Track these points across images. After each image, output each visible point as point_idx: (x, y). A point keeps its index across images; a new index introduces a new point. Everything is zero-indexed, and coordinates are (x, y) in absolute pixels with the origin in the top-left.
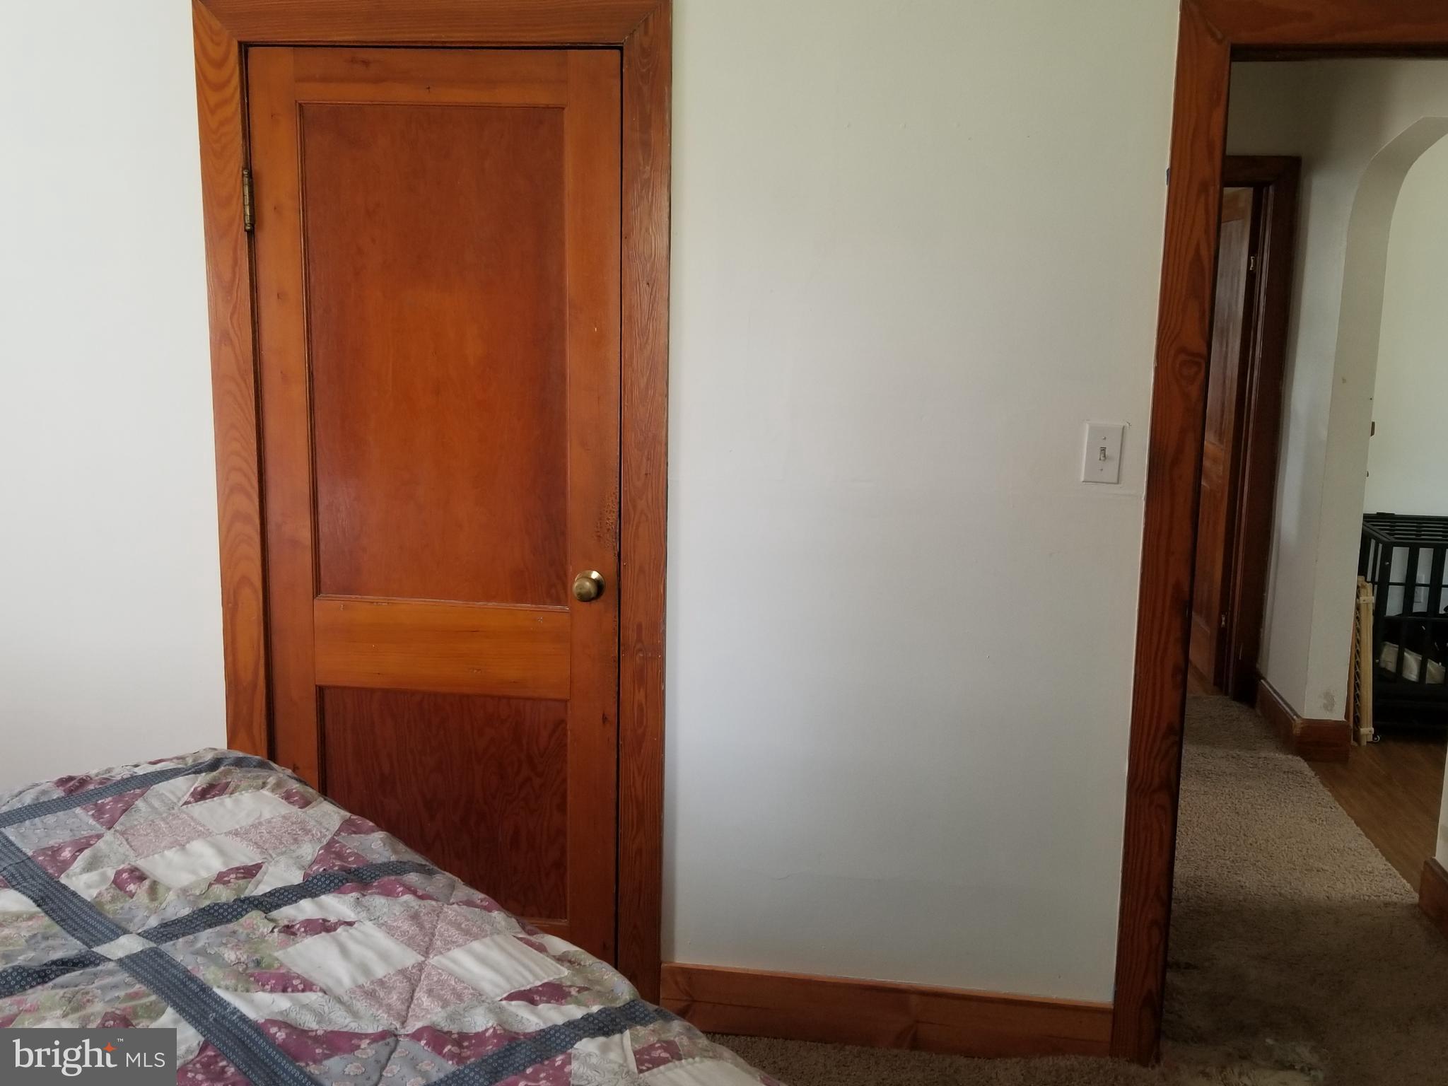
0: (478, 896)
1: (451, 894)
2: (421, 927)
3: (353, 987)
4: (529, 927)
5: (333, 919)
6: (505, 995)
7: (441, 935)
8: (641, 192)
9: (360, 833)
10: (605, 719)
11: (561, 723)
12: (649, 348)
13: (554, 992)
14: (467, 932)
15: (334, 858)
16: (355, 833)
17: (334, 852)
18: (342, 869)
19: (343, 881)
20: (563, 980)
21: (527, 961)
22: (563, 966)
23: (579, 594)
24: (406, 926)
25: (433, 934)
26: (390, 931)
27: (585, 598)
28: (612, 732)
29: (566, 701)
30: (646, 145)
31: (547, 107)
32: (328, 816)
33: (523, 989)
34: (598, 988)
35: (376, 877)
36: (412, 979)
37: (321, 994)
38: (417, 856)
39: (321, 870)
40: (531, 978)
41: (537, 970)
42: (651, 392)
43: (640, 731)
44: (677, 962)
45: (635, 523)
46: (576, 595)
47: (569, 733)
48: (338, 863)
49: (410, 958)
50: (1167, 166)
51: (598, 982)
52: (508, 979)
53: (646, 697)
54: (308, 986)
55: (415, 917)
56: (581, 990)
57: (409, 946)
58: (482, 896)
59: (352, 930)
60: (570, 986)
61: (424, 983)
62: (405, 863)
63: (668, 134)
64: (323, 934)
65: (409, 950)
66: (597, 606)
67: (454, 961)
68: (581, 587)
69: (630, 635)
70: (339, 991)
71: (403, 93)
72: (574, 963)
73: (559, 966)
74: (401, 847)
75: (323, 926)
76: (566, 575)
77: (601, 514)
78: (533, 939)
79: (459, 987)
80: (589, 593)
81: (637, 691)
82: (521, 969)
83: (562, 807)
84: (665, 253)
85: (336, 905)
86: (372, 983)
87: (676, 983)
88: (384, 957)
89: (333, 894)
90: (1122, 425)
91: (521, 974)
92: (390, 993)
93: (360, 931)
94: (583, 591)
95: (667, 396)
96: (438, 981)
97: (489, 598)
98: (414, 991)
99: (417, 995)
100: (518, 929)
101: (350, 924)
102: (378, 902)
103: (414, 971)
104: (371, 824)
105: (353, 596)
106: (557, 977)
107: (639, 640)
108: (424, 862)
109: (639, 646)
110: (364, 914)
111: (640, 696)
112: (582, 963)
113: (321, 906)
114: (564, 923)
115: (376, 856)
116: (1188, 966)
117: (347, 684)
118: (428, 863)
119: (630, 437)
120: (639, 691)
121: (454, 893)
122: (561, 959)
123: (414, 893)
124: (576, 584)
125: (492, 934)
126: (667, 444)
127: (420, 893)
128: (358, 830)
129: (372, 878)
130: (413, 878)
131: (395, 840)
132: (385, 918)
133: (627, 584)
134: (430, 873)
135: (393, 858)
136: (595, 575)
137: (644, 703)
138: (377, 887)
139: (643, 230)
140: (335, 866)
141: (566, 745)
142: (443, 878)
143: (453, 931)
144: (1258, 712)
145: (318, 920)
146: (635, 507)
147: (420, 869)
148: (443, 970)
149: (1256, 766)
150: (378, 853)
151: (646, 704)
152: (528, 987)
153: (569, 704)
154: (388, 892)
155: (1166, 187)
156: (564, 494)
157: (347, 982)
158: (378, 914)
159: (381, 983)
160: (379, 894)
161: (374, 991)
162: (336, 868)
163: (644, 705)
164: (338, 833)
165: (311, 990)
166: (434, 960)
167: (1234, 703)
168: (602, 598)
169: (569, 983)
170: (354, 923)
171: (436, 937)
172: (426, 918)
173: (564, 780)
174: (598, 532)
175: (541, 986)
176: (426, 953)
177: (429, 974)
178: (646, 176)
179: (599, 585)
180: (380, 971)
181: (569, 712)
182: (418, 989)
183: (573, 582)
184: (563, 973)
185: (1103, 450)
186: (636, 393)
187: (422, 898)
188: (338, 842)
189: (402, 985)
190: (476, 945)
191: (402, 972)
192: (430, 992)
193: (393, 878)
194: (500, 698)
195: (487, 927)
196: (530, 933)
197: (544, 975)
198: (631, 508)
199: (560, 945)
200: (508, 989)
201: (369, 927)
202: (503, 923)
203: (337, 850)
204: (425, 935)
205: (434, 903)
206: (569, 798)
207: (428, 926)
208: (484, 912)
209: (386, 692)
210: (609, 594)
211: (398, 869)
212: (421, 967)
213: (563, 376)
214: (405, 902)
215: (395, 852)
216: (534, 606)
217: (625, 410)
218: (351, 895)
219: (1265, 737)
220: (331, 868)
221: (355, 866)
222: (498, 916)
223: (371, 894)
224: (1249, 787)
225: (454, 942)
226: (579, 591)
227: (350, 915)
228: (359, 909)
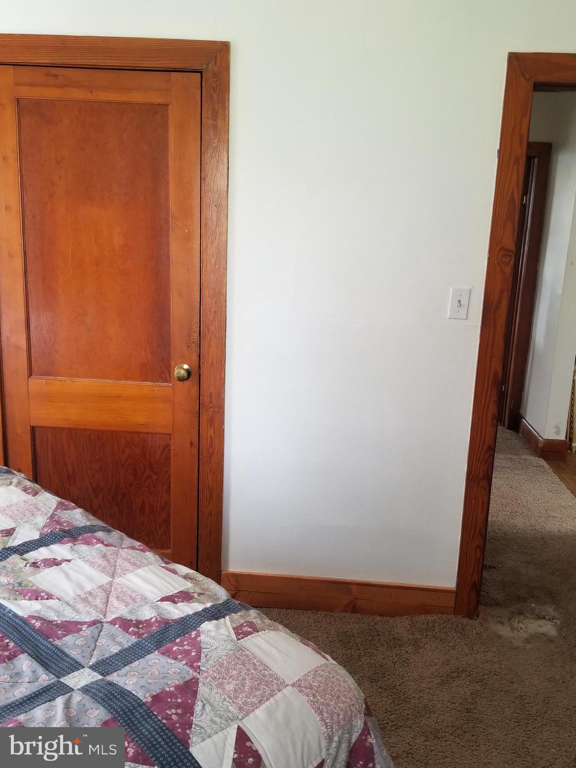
0: (137, 544)
1: (122, 543)
2: (109, 562)
3: (75, 596)
4: (165, 560)
5: (59, 559)
6: (159, 599)
7: (120, 566)
8: (212, 154)
9: (68, 510)
10: (191, 444)
11: (167, 446)
12: (216, 242)
13: (185, 596)
14: (134, 564)
15: (56, 524)
16: (65, 510)
17: (55, 521)
18: (61, 530)
19: (63, 537)
20: (189, 590)
21: (169, 580)
22: (188, 581)
23: (178, 377)
24: (100, 561)
25: (115, 566)
26: (92, 564)
27: (181, 379)
28: (195, 452)
29: (170, 434)
30: (215, 127)
31: (159, 104)
32: (48, 501)
33: (168, 595)
34: (208, 593)
35: (80, 534)
36: (107, 591)
37: (57, 601)
38: (100, 522)
39: (49, 531)
40: (172, 589)
41: (176, 585)
42: (217, 266)
43: (211, 450)
44: (230, 570)
45: (208, 340)
46: (176, 377)
47: (172, 451)
48: (58, 527)
49: (104, 579)
50: (498, 148)
51: (207, 590)
52: (160, 590)
53: (214, 432)
54: (50, 597)
55: (104, 556)
56: (200, 594)
57: (103, 572)
58: (139, 544)
59: (70, 564)
60: (194, 593)
61: (113, 593)
62: (95, 526)
63: (227, 121)
64: (55, 566)
65: (103, 574)
66: (186, 383)
67: (129, 581)
68: (178, 373)
69: (205, 399)
70: (67, 599)
71: (78, 94)
72: (193, 579)
73: (185, 581)
74: (91, 517)
75: (53, 563)
76: (170, 366)
77: (190, 333)
78: (168, 566)
79: (133, 595)
80: (184, 376)
81: (209, 429)
82: (165, 583)
83: (168, 491)
84: (225, 189)
85: (59, 550)
86: (85, 593)
87: (229, 581)
88: (90, 579)
89: (57, 545)
90: (470, 288)
91: (166, 587)
92: (95, 598)
93: (74, 564)
94: (180, 375)
95: (226, 269)
96: (121, 592)
97: (127, 379)
98: (108, 597)
99: (110, 600)
100: (161, 562)
101: (69, 561)
102: (83, 548)
103: (107, 586)
104: (73, 504)
105: (51, 377)
106: (186, 588)
107: (211, 402)
108: (105, 525)
109: (210, 405)
110: (76, 555)
111: (211, 432)
112: (197, 579)
113: (52, 551)
114: (169, 551)
115: (78, 522)
116: (490, 567)
117: (49, 426)
118: (106, 526)
119: (205, 292)
120: (211, 429)
121: (124, 542)
122: (186, 577)
123: (103, 543)
124: (176, 372)
125: (147, 565)
126: (226, 296)
127: (106, 543)
128: (67, 508)
129: (78, 535)
130: (100, 534)
131: (87, 513)
132: (88, 557)
133: (205, 371)
134: (109, 531)
135: (88, 523)
136: (186, 367)
137: (213, 435)
138: (81, 540)
139: (213, 176)
140: (57, 528)
141: (170, 458)
142: (116, 534)
143: (126, 564)
144: (521, 435)
145: (51, 559)
146: (208, 330)
147: (103, 529)
148: (124, 586)
149: (520, 463)
150: (79, 521)
151: (214, 435)
152: (171, 594)
153: (172, 436)
154: (88, 543)
155: (497, 160)
156: (169, 323)
157: (71, 594)
158: (84, 555)
159: (90, 593)
160: (83, 544)
161: (86, 598)
162: (57, 530)
163: (213, 437)
164: (56, 510)
165: (52, 598)
166: (117, 580)
167: (508, 431)
168: (190, 379)
169: (192, 591)
170: (71, 560)
171: (117, 567)
172: (111, 556)
173: (170, 476)
174: (188, 343)
175: (177, 593)
176: (113, 576)
177: (116, 588)
178: (215, 145)
179: (189, 372)
180: (89, 587)
181: (172, 440)
182: (110, 597)
183: (174, 371)
184: (188, 586)
185: (460, 301)
186: (209, 267)
187: (107, 545)
188: (57, 515)
189: (102, 595)
190: (140, 571)
191: (101, 587)
192: (118, 597)
193: (89, 534)
194: (133, 433)
195: (145, 561)
196: (167, 563)
197: (178, 586)
198: (206, 331)
199: (184, 570)
200: (161, 595)
201: (80, 562)
202: (153, 558)
203: (57, 519)
204: (111, 566)
205: (114, 548)
206: (172, 486)
207: (112, 561)
208: (142, 553)
209: (70, 429)
210: (194, 377)
211: (91, 529)
212: (111, 584)
213: (168, 257)
214: (98, 548)
215: (89, 520)
216: (152, 383)
217: (203, 276)
218: (67, 544)
219: (524, 448)
220: (54, 530)
221: (67, 528)
222: (149, 555)
223: (79, 544)
224: (517, 474)
225: (127, 570)
226: (177, 375)
227: (69, 557)
228: (73, 553)
